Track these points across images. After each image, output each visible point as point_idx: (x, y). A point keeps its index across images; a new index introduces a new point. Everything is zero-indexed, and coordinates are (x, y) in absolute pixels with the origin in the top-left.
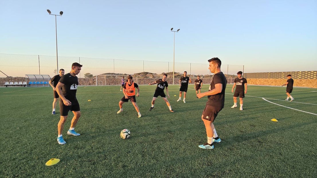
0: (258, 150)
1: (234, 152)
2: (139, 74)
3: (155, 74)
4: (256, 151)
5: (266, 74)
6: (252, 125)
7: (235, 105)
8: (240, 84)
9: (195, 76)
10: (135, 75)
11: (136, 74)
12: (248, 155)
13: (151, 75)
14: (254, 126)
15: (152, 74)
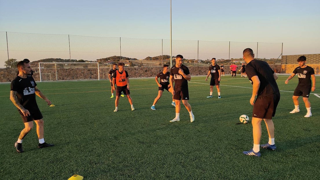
0: (318, 156)
1: (290, 159)
2: (106, 60)
3: (135, 59)
4: (315, 156)
5: (317, 56)
6: (306, 130)
7: (296, 110)
8: (303, 76)
9: (202, 61)
10: (99, 61)
11: (101, 60)
12: (307, 161)
13: (128, 61)
14: (310, 131)
15: (128, 59)
